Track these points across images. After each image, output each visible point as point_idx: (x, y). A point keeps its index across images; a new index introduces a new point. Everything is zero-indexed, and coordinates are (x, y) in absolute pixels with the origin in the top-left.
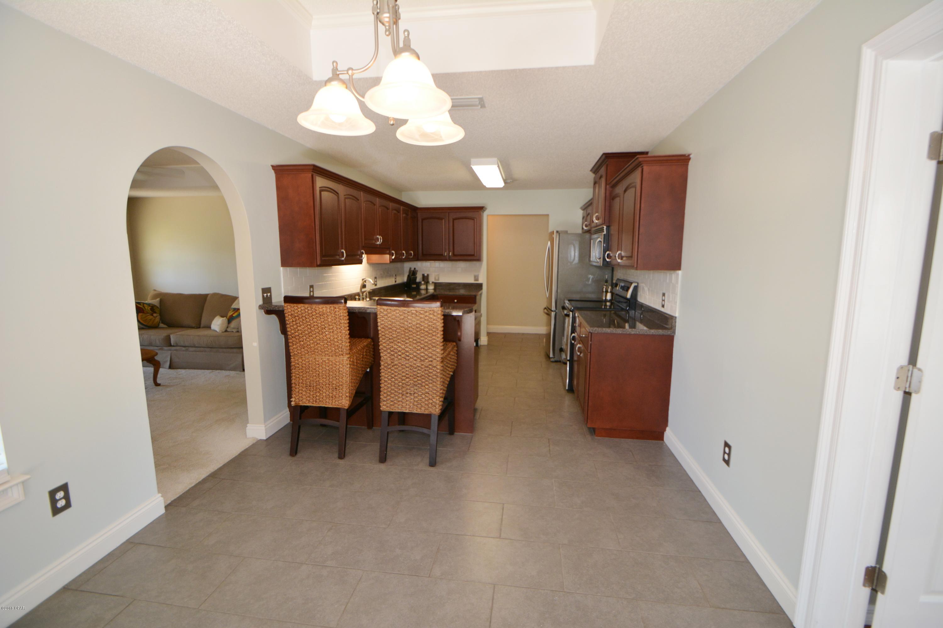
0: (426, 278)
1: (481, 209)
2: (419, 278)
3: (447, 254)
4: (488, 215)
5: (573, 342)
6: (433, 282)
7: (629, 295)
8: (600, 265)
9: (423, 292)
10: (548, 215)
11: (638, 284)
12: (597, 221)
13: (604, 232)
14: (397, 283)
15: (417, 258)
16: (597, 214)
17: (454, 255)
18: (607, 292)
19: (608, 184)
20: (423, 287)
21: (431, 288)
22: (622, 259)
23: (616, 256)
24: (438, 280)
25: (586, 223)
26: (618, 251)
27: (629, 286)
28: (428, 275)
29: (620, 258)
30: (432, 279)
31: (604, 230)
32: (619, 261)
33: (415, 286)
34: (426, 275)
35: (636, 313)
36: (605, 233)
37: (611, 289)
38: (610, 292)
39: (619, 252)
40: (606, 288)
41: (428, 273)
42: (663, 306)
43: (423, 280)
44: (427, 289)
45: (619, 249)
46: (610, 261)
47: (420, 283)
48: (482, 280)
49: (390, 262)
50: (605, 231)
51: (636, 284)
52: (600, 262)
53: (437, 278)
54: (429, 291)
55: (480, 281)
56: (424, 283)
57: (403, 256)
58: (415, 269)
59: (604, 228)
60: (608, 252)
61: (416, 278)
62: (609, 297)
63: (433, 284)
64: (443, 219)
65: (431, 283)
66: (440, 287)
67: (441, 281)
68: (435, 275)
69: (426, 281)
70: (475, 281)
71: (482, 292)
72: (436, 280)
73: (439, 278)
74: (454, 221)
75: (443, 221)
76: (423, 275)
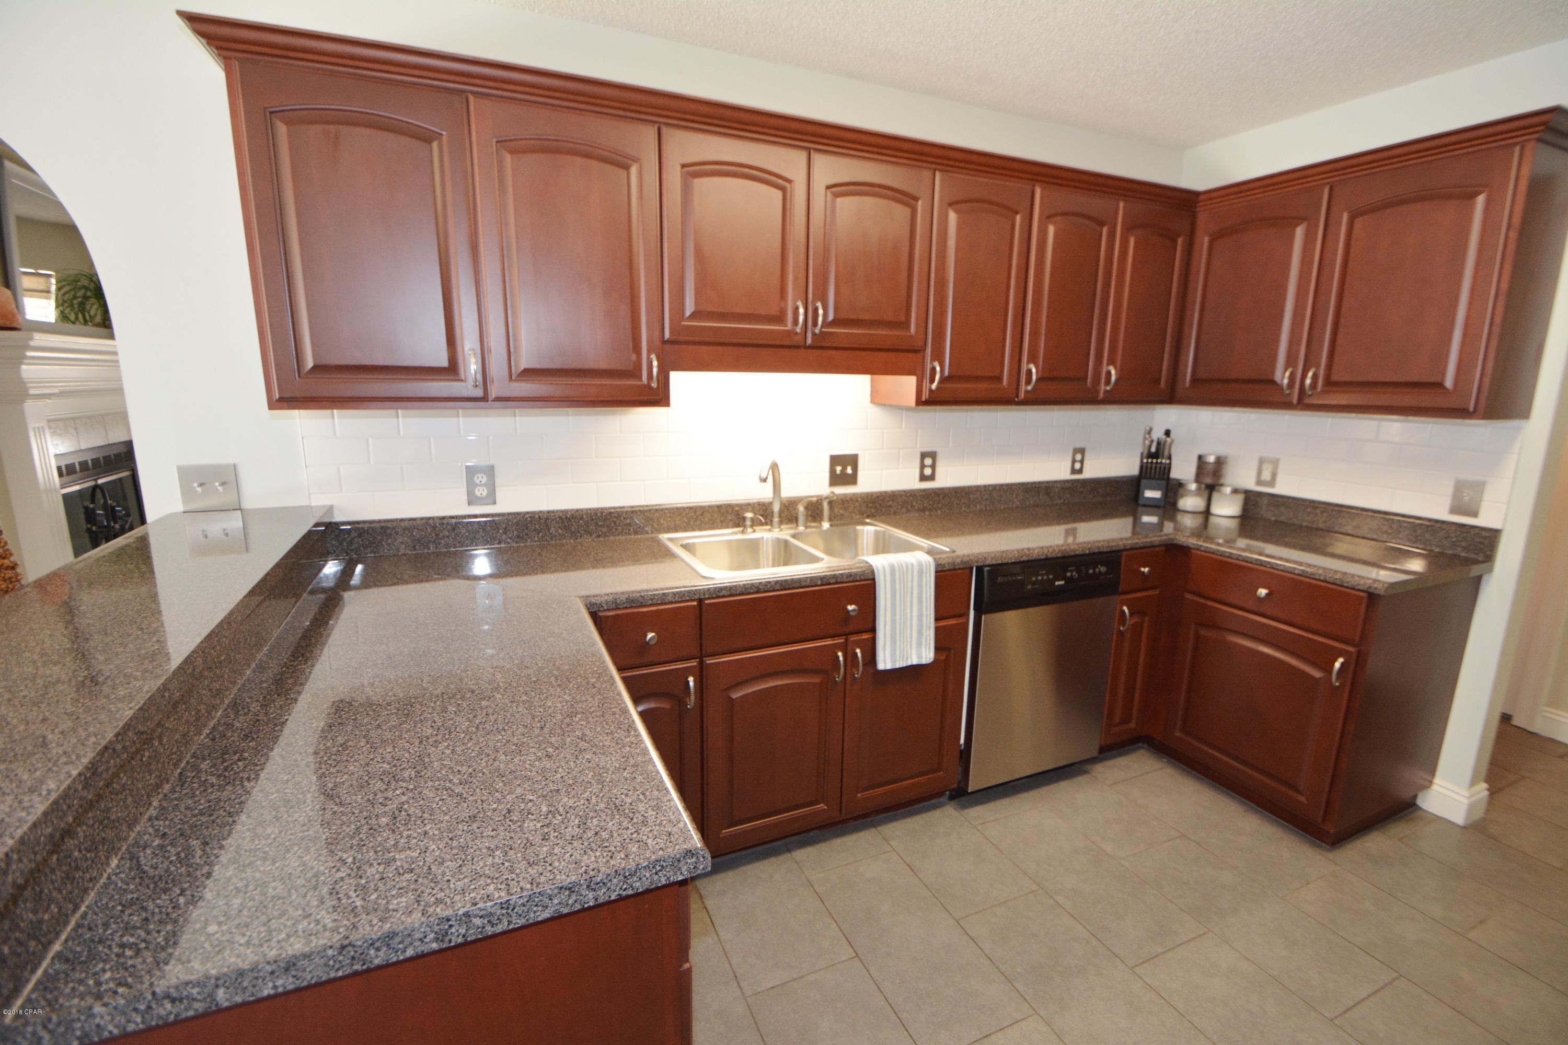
0: (1210, 473)
2: (1181, 469)
3: (1315, 377)
6: (1235, 491)
9: (1188, 522)
15: (1171, 397)
17: (1330, 384)
20: (1190, 502)
21: (1227, 508)
24: (1269, 483)
28: (1220, 462)
33: (1159, 494)
41: (1222, 451)
43: (1198, 478)
44: (1207, 513)
49: (920, 402)
53: (1266, 476)
54: (1213, 520)
55: (1484, 520)
56: (1199, 489)
58: (1168, 433)
61: (1170, 466)
63: (1240, 498)
64: (1299, 220)
65: (1228, 490)
66: (1265, 511)
67: (1281, 488)
68: (1262, 461)
69: (1209, 480)
70: (1454, 510)
71: (1490, 570)
72: (1259, 482)
73: (1274, 475)
74: (1358, 223)
75: (1300, 231)
76: (1200, 457)
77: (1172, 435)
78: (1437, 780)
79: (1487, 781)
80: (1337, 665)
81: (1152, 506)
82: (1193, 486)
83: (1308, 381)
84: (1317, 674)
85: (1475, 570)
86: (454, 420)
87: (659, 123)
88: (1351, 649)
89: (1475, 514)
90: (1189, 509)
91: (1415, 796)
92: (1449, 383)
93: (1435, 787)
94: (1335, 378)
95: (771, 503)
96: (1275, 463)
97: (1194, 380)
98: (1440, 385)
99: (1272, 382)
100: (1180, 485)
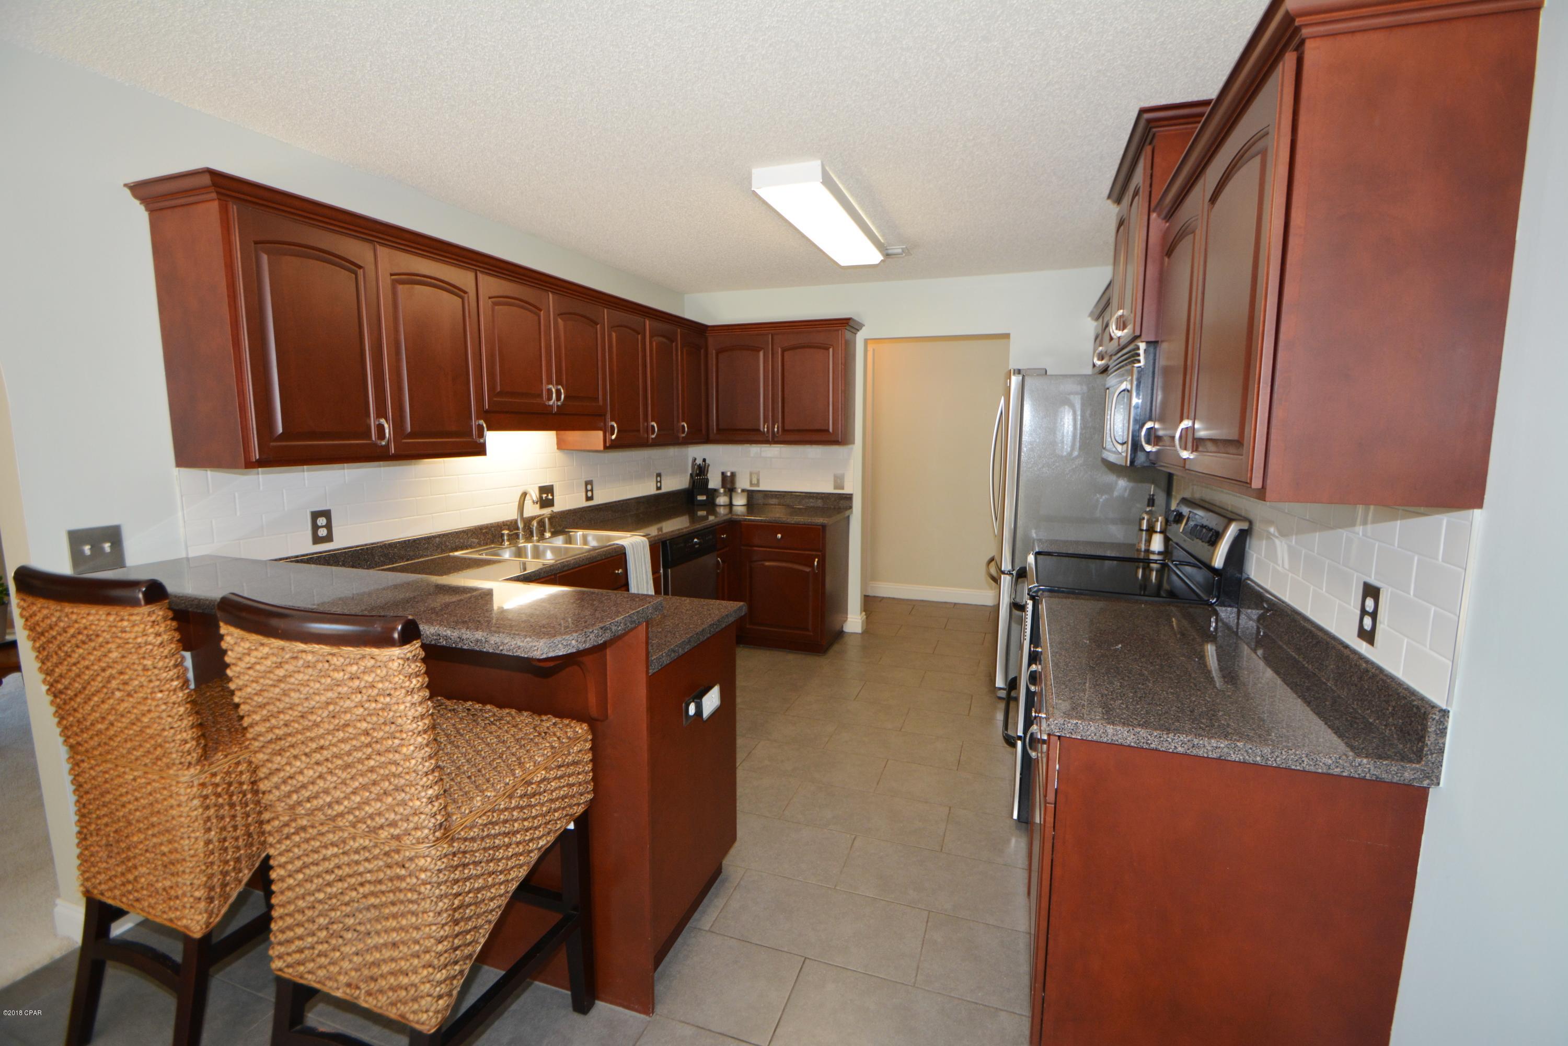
0: (729, 482)
1: (846, 325)
2: (714, 482)
3: (778, 428)
4: (866, 341)
5: (1033, 688)
6: (743, 491)
7: (1218, 561)
8: (1124, 464)
9: (722, 511)
10: (1007, 336)
11: (1251, 523)
12: (1119, 333)
13: (1139, 361)
14: (664, 490)
15: (707, 440)
16: (1120, 312)
17: (784, 430)
18: (1151, 531)
19: (1154, 211)
20: (722, 500)
21: (740, 501)
22: (1195, 449)
23: (1173, 438)
24: (758, 484)
25: (1101, 348)
26: (1181, 420)
27: (1220, 530)
28: (733, 474)
29: (1190, 445)
30: (743, 483)
31: (1139, 355)
32: (1185, 454)
33: (704, 498)
34: (729, 474)
35: (1243, 616)
36: (1142, 364)
37: (1164, 524)
38: (1161, 532)
39: (1186, 423)
40: (1148, 521)
41: (733, 470)
42: (1368, 636)
43: (723, 486)
44: (731, 505)
45: (1185, 415)
46: (1157, 452)
47: (715, 490)
48: (853, 486)
49: (606, 448)
50: (1142, 358)
51: (1245, 526)
52: (1124, 454)
53: (755, 481)
54: (735, 508)
55: (846, 491)
56: (725, 492)
57: (653, 433)
58: (704, 460)
59: (1138, 348)
60: (1149, 425)
61: (707, 481)
62: (1157, 543)
63: (745, 494)
64: (761, 349)
65: (739, 491)
66: (759, 500)
67: (762, 487)
68: (751, 474)
69: (729, 486)
70: (835, 488)
71: (852, 512)
72: (751, 484)
73: (758, 480)
74: (786, 353)
75: (761, 354)
76: (723, 474)
77: (707, 462)
78: (849, 616)
79: (865, 611)
80: (816, 563)
81: (703, 505)
82: (722, 491)
83: (776, 430)
84: (808, 569)
85: (847, 513)
86: (301, 474)
87: (476, 270)
88: (820, 553)
89: (843, 488)
90: (722, 504)
91: (842, 627)
92: (831, 430)
93: (849, 619)
94: (786, 428)
95: (516, 521)
96: (758, 474)
97: (718, 429)
98: (828, 431)
99: (759, 430)
100: (715, 491)
